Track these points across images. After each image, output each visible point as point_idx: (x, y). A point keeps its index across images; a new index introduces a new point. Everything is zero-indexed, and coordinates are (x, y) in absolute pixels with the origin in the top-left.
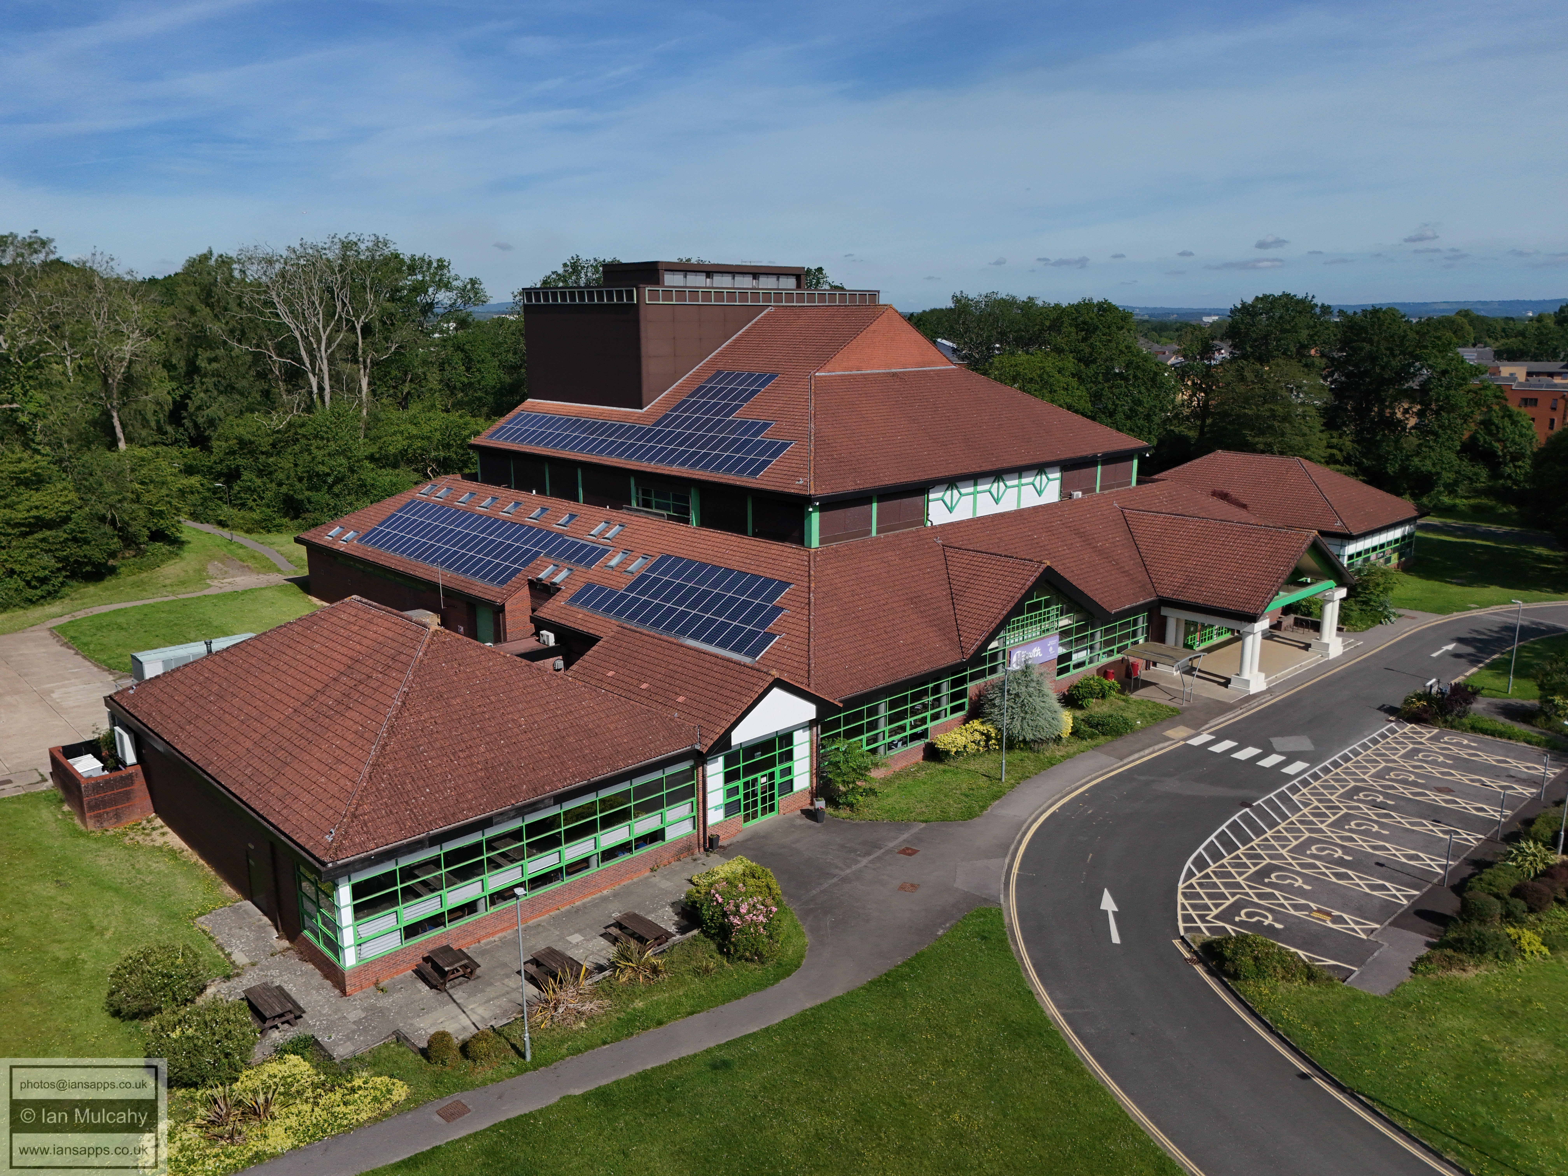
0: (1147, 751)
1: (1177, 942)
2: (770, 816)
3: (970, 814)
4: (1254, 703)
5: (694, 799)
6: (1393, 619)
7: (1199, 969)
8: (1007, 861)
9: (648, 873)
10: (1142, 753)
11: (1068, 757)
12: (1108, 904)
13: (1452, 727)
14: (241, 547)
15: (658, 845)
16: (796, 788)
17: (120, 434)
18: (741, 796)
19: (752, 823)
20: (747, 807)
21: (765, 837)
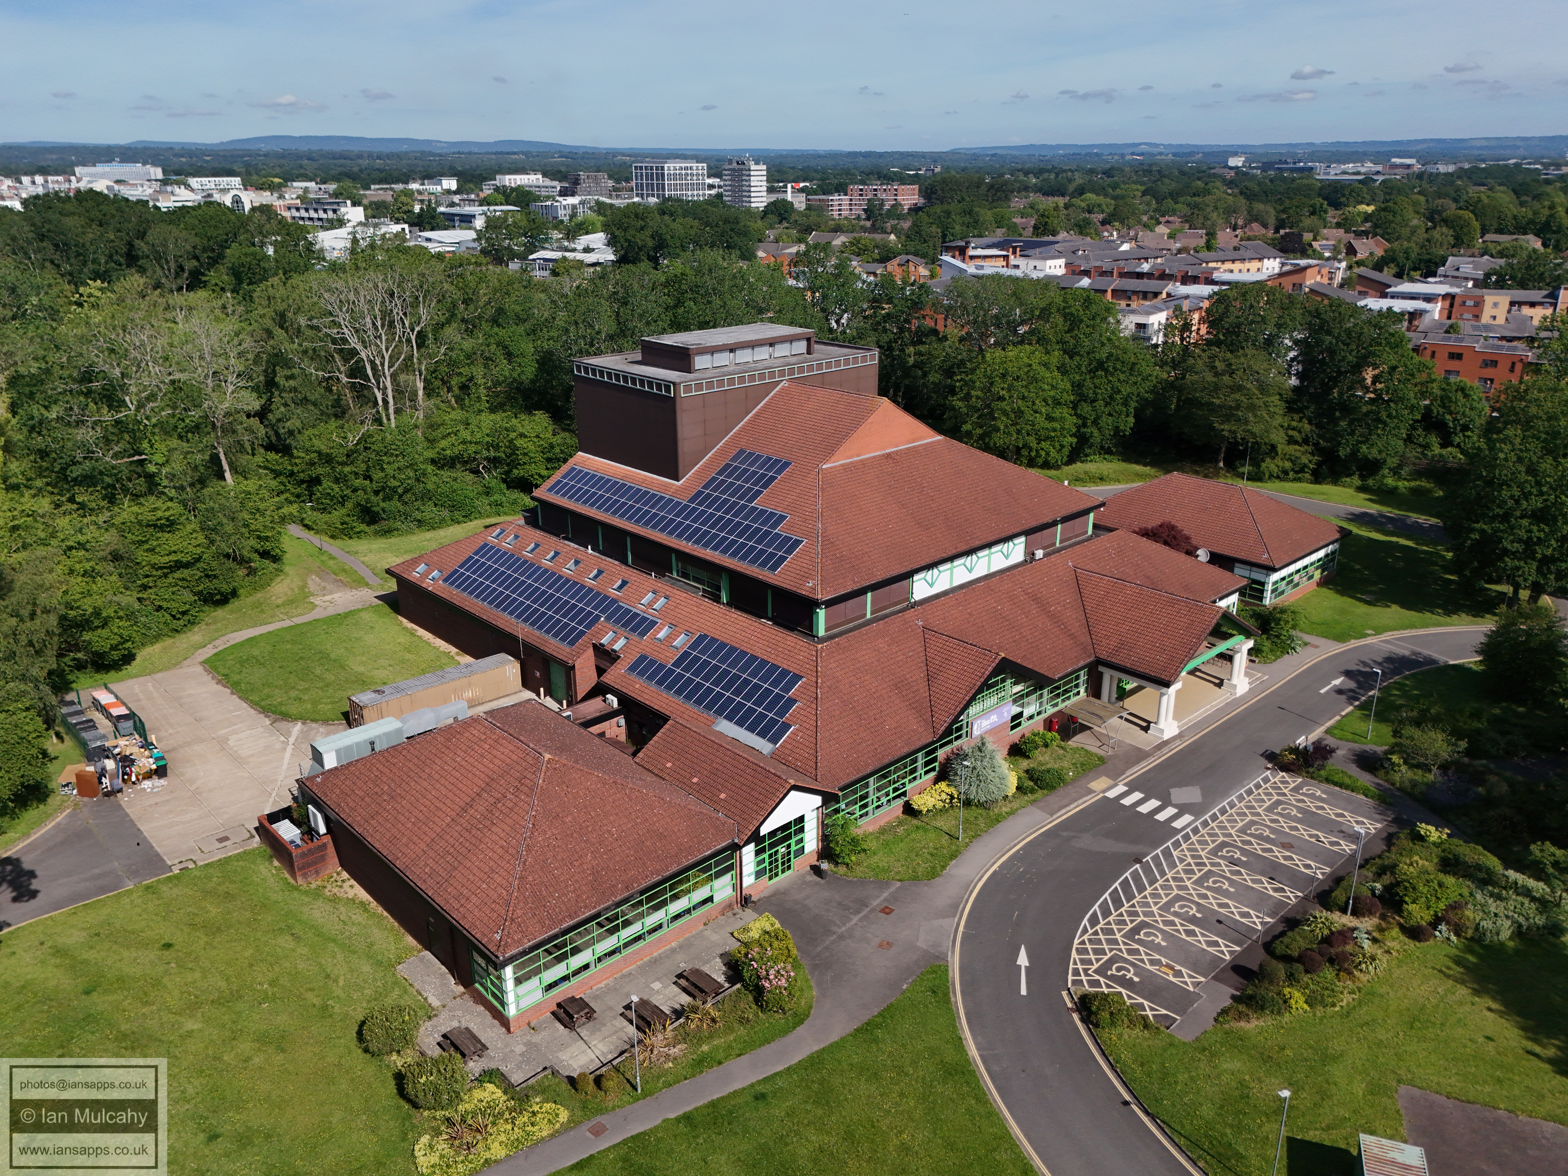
0: (1072, 806)
1: (1064, 993)
2: (788, 873)
3: (933, 874)
4: (1165, 750)
5: (733, 872)
6: (1298, 649)
7: (1075, 1016)
8: (956, 919)
9: (702, 927)
10: (1068, 808)
11: (1012, 813)
12: (1023, 960)
13: (1312, 778)
14: (332, 558)
15: (709, 906)
16: (806, 851)
17: (226, 467)
18: (767, 864)
19: (775, 880)
20: (771, 870)
21: (784, 893)
